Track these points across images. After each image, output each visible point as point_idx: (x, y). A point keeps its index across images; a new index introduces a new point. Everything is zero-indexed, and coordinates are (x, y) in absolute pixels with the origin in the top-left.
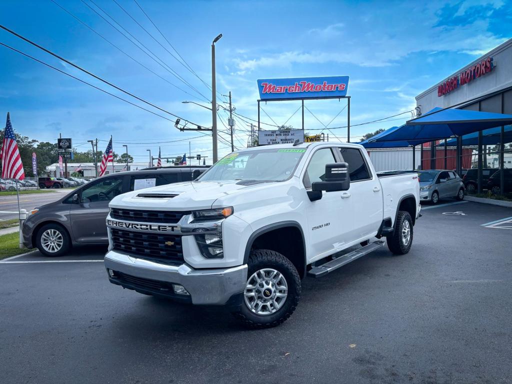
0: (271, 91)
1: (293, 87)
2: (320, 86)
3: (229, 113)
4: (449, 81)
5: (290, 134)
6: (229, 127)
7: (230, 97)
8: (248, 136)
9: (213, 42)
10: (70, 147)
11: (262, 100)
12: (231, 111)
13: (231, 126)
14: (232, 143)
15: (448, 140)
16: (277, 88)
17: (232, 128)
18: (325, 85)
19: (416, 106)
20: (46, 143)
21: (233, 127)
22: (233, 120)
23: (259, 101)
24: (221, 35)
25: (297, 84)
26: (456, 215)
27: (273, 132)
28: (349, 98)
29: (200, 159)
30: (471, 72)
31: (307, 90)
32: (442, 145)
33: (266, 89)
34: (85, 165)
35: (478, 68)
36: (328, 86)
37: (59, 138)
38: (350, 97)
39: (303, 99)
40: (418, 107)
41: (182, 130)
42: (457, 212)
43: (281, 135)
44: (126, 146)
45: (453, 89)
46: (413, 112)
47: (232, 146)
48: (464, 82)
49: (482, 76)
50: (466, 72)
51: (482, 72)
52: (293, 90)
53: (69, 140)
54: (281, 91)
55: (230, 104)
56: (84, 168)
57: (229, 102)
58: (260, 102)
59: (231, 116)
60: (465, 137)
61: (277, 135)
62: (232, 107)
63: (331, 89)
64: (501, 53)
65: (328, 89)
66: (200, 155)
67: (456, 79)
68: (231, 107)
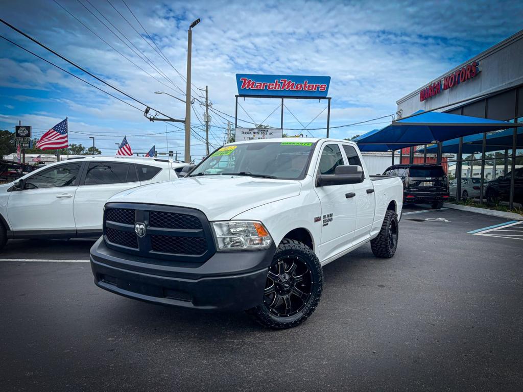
0: (250, 86)
1: (273, 85)
2: (301, 85)
3: (205, 108)
4: (432, 85)
5: (268, 133)
6: (204, 123)
7: (207, 91)
8: (224, 135)
9: (190, 27)
10: (29, 135)
11: (241, 96)
12: (207, 106)
13: (207, 122)
14: (207, 140)
15: (427, 146)
16: (257, 85)
17: (207, 124)
18: (305, 85)
19: (397, 111)
20: (5, 131)
21: (209, 123)
22: (209, 116)
23: (237, 96)
24: (199, 19)
25: (277, 81)
26: (439, 221)
27: (251, 130)
28: (329, 99)
29: (172, 155)
30: (455, 77)
31: (287, 88)
32: (421, 151)
33: (244, 84)
34: (47, 156)
35: (463, 72)
36: (309, 86)
37: (18, 125)
38: (331, 98)
39: (282, 97)
40: (399, 112)
41: (151, 119)
42: (440, 219)
43: (259, 133)
44: (93, 138)
45: (435, 94)
46: (393, 116)
47: (207, 144)
48: (446, 87)
49: (466, 82)
50: (450, 77)
51: (466, 77)
52: (272, 88)
53: (28, 128)
54: (260, 87)
55: (207, 99)
56: (45, 160)
57: (205, 97)
58: (238, 98)
59: (207, 111)
60: (446, 143)
61: (254, 133)
62: (209, 102)
63: (312, 89)
64: (488, 58)
65: (308, 89)
66: (172, 152)
67: (439, 84)
68: (207, 102)
